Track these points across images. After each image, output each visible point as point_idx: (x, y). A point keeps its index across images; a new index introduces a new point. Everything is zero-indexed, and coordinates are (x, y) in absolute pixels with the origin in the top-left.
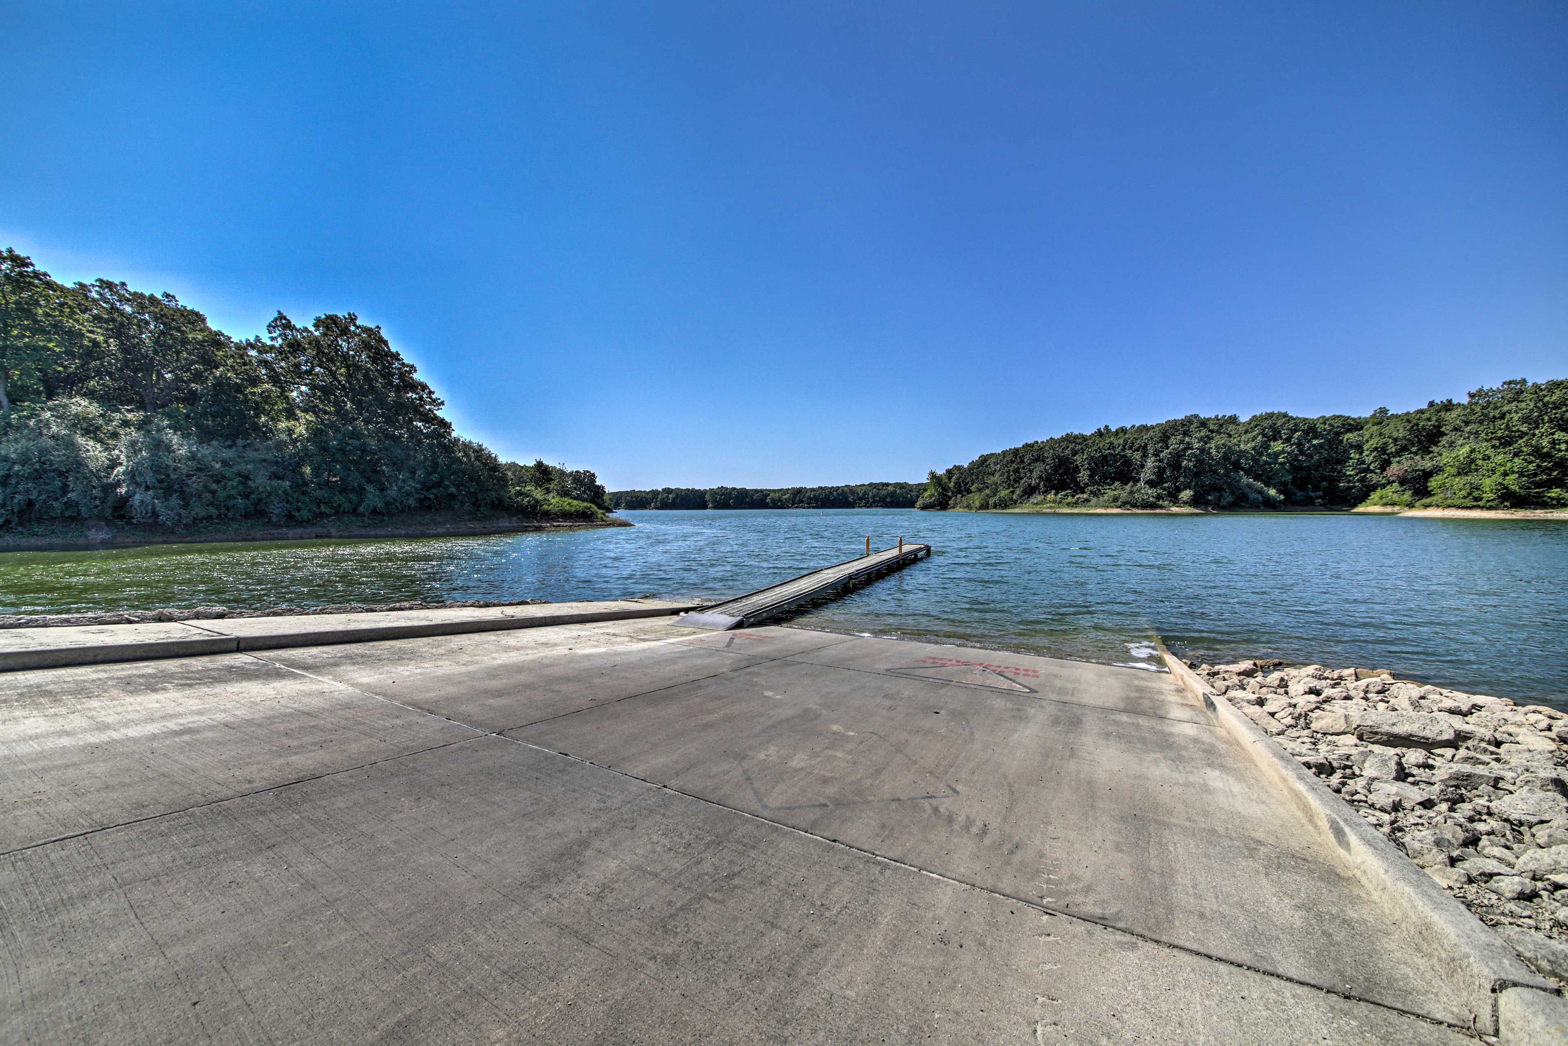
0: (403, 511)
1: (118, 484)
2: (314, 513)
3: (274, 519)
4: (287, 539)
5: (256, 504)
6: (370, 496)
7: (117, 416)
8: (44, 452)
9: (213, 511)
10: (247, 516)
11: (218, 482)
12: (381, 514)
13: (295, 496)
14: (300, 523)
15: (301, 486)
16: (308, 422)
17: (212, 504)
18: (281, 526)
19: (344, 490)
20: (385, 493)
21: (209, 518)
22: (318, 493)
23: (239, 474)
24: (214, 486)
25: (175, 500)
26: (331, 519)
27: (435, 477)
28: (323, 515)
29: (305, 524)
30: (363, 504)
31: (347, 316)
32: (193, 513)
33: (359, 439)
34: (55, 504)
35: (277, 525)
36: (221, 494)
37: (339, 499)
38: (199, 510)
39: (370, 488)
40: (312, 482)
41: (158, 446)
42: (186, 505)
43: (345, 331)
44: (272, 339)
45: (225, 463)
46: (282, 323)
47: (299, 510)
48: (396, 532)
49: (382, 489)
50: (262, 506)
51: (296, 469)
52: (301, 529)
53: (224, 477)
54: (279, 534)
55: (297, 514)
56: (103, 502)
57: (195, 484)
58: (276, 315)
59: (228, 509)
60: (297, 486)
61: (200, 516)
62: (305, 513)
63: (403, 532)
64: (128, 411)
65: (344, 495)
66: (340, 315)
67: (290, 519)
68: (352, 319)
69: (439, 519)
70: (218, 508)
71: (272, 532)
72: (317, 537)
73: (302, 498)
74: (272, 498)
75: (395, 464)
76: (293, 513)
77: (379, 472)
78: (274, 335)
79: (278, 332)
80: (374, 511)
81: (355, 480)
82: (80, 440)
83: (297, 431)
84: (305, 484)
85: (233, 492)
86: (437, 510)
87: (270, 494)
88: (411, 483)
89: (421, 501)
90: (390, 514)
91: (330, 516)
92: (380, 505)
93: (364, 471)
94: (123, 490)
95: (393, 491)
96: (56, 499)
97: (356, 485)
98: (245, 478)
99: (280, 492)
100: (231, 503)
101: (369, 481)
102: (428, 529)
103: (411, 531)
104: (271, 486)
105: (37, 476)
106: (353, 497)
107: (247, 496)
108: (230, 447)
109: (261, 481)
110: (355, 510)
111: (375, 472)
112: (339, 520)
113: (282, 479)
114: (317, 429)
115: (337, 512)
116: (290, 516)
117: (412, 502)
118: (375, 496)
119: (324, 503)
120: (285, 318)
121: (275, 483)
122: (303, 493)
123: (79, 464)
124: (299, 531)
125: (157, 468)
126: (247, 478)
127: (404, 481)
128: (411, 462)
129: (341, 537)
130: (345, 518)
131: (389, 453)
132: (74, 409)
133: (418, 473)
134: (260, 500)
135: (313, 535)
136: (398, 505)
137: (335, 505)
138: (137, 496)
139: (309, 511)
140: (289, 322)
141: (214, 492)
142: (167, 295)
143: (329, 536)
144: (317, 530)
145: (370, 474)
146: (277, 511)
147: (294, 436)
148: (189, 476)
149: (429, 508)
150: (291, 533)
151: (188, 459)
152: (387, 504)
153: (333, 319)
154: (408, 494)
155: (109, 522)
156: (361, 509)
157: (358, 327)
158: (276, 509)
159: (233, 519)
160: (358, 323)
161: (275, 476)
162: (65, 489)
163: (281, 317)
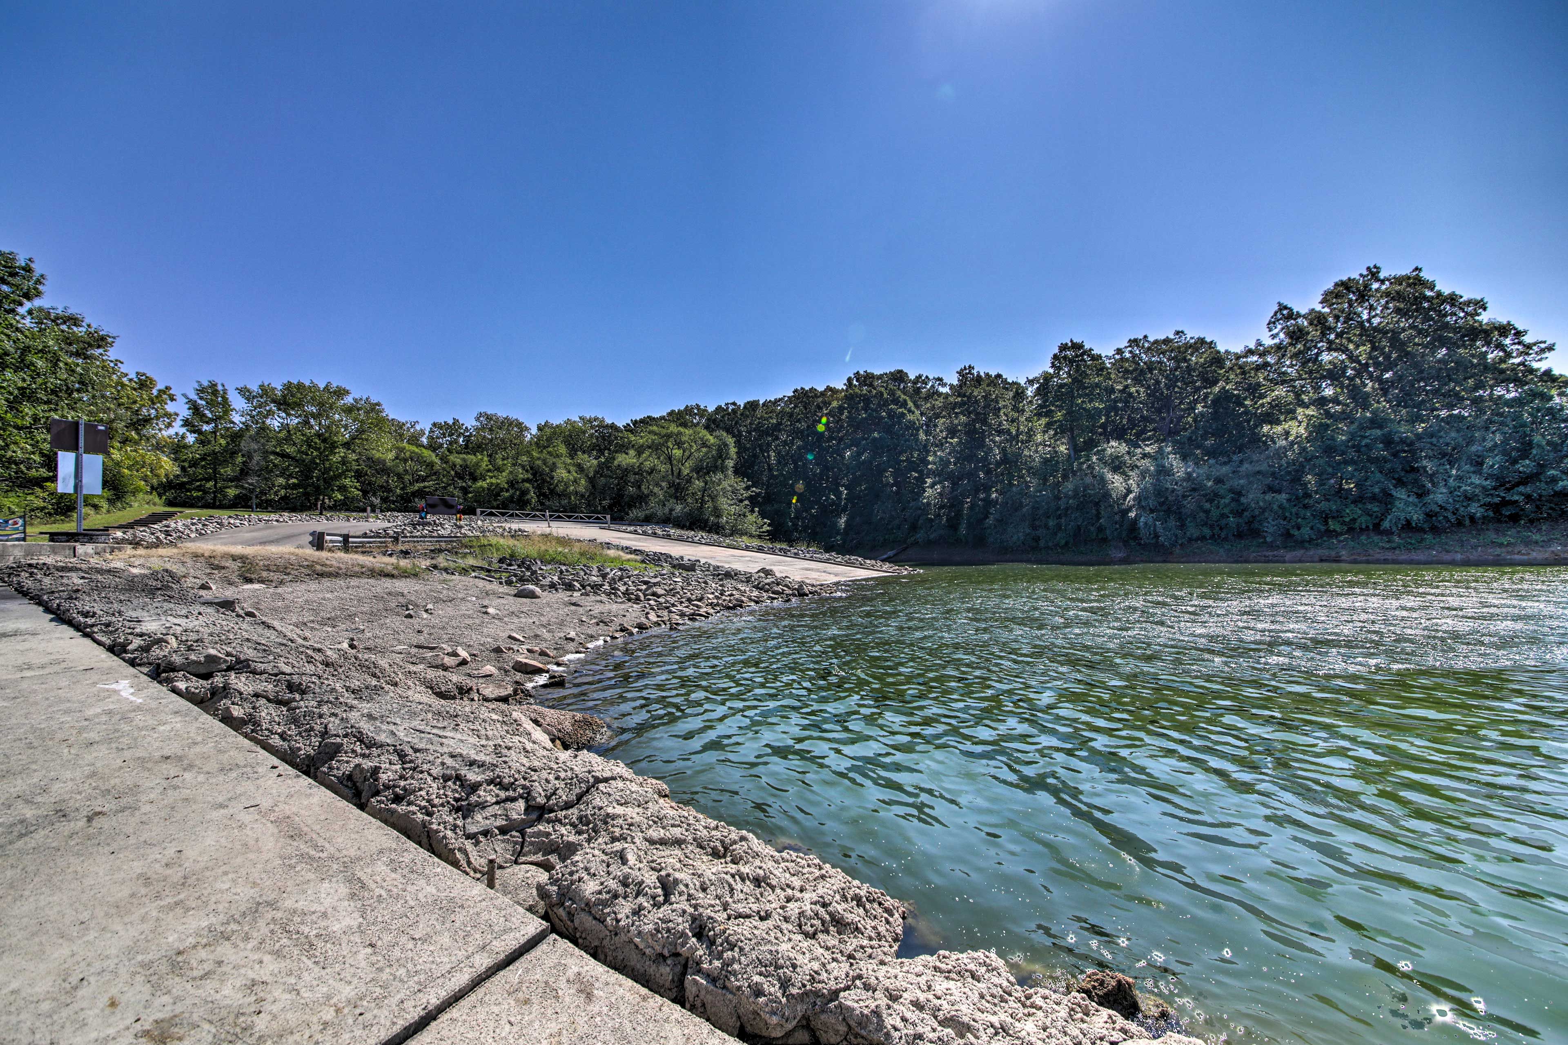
0: (1460, 524)
1: (1130, 509)
2: (1319, 530)
3: (1269, 539)
4: (1284, 562)
5: (1249, 523)
6: (1400, 505)
7: (1139, 451)
8: (1086, 487)
9: (1207, 531)
10: (1240, 536)
11: (1211, 501)
12: (1419, 530)
13: (1294, 510)
14: (1301, 544)
15: (1302, 499)
16: (1309, 418)
17: (1206, 524)
18: (1278, 548)
19: (1359, 500)
20: (1428, 499)
21: (1203, 538)
22: (1324, 505)
23: (1231, 490)
24: (1207, 506)
25: (1172, 523)
26: (1342, 538)
27: (1525, 466)
28: (1330, 533)
29: (1307, 545)
30: (1389, 517)
31: (1365, 273)
32: (1188, 534)
33: (1381, 427)
34: (1092, 529)
35: (1271, 546)
36: (1215, 513)
37: (1352, 512)
38: (1193, 531)
39: (1401, 494)
40: (1316, 492)
41: (1163, 471)
42: (1182, 526)
43: (1363, 295)
44: (1274, 337)
45: (1219, 481)
46: (1285, 313)
47: (1299, 529)
48: (1447, 557)
49: (1422, 493)
50: (1256, 525)
51: (1297, 478)
52: (1302, 552)
53: (1216, 495)
54: (1274, 556)
55: (1296, 533)
56: (1121, 526)
57: (1189, 505)
58: (1276, 308)
59: (1221, 529)
60: (1297, 498)
61: (1195, 536)
62: (1306, 532)
63: (1459, 557)
64: (1147, 445)
65: (1360, 506)
66: (1355, 275)
67: (1288, 539)
68: (1373, 273)
69: (1536, 537)
70: (1212, 527)
71: (1267, 554)
72: (1321, 561)
73: (1302, 512)
74: (1266, 514)
75: (1444, 455)
76: (1292, 532)
77: (1417, 470)
78: (1275, 331)
79: (1279, 327)
80: (1408, 526)
81: (1377, 481)
82: (1109, 476)
83: (1293, 432)
84: (1307, 495)
85: (1226, 511)
86: (1531, 521)
87: (1264, 510)
88: (1475, 479)
89: (1496, 508)
90: (1435, 530)
91: (1341, 534)
92: (1416, 516)
93: (1393, 470)
94: (1132, 515)
95: (1440, 495)
96: (1093, 525)
97: (1377, 490)
98: (1238, 494)
99: (1275, 507)
100: (1223, 522)
101: (1400, 483)
102: (1512, 553)
103: (1474, 556)
104: (1264, 501)
105: (1080, 507)
106: (1375, 508)
107: (1239, 514)
108: (1225, 463)
109: (1253, 497)
110: (1377, 526)
111: (1413, 470)
112: (1353, 539)
113: (1279, 492)
114: (1321, 424)
115: (1351, 530)
116: (1288, 535)
117: (1475, 509)
118: (1407, 504)
119: (1333, 518)
120: (1286, 308)
121: (1268, 497)
122: (1306, 507)
123: (1107, 495)
124: (1299, 553)
125: (1159, 492)
126: (1240, 494)
127: (1459, 478)
128: (1474, 448)
129: (1355, 562)
130: (1363, 538)
131: (1434, 440)
132: (1109, 451)
133: (1489, 462)
134: (1254, 517)
135: (1317, 559)
136: (1450, 515)
137: (1347, 520)
138: (1142, 519)
139: (1312, 528)
140: (1291, 309)
141: (1207, 512)
142: (1177, 333)
143: (1337, 560)
144: (1321, 552)
145: (1403, 474)
146: (1271, 530)
147: (1291, 438)
148: (1184, 497)
149: (1514, 519)
150: (1288, 556)
151: (1184, 480)
152: (1429, 515)
153: (1346, 285)
154: (1469, 498)
155: (1126, 543)
156: (1386, 524)
157: (1383, 282)
158: (1271, 527)
159: (1226, 539)
160: (1382, 275)
161: (1271, 489)
162: (1098, 516)
163: (1282, 307)
